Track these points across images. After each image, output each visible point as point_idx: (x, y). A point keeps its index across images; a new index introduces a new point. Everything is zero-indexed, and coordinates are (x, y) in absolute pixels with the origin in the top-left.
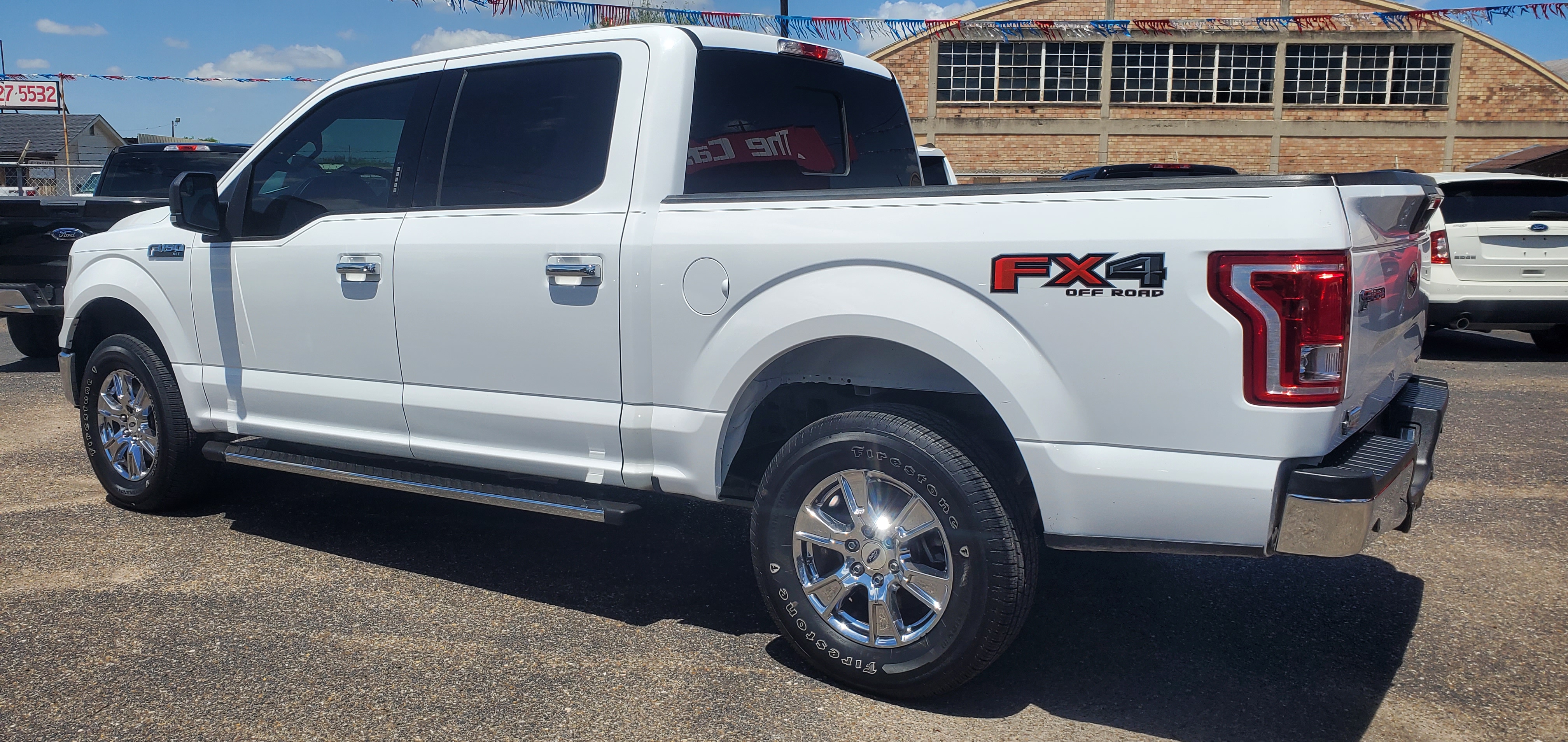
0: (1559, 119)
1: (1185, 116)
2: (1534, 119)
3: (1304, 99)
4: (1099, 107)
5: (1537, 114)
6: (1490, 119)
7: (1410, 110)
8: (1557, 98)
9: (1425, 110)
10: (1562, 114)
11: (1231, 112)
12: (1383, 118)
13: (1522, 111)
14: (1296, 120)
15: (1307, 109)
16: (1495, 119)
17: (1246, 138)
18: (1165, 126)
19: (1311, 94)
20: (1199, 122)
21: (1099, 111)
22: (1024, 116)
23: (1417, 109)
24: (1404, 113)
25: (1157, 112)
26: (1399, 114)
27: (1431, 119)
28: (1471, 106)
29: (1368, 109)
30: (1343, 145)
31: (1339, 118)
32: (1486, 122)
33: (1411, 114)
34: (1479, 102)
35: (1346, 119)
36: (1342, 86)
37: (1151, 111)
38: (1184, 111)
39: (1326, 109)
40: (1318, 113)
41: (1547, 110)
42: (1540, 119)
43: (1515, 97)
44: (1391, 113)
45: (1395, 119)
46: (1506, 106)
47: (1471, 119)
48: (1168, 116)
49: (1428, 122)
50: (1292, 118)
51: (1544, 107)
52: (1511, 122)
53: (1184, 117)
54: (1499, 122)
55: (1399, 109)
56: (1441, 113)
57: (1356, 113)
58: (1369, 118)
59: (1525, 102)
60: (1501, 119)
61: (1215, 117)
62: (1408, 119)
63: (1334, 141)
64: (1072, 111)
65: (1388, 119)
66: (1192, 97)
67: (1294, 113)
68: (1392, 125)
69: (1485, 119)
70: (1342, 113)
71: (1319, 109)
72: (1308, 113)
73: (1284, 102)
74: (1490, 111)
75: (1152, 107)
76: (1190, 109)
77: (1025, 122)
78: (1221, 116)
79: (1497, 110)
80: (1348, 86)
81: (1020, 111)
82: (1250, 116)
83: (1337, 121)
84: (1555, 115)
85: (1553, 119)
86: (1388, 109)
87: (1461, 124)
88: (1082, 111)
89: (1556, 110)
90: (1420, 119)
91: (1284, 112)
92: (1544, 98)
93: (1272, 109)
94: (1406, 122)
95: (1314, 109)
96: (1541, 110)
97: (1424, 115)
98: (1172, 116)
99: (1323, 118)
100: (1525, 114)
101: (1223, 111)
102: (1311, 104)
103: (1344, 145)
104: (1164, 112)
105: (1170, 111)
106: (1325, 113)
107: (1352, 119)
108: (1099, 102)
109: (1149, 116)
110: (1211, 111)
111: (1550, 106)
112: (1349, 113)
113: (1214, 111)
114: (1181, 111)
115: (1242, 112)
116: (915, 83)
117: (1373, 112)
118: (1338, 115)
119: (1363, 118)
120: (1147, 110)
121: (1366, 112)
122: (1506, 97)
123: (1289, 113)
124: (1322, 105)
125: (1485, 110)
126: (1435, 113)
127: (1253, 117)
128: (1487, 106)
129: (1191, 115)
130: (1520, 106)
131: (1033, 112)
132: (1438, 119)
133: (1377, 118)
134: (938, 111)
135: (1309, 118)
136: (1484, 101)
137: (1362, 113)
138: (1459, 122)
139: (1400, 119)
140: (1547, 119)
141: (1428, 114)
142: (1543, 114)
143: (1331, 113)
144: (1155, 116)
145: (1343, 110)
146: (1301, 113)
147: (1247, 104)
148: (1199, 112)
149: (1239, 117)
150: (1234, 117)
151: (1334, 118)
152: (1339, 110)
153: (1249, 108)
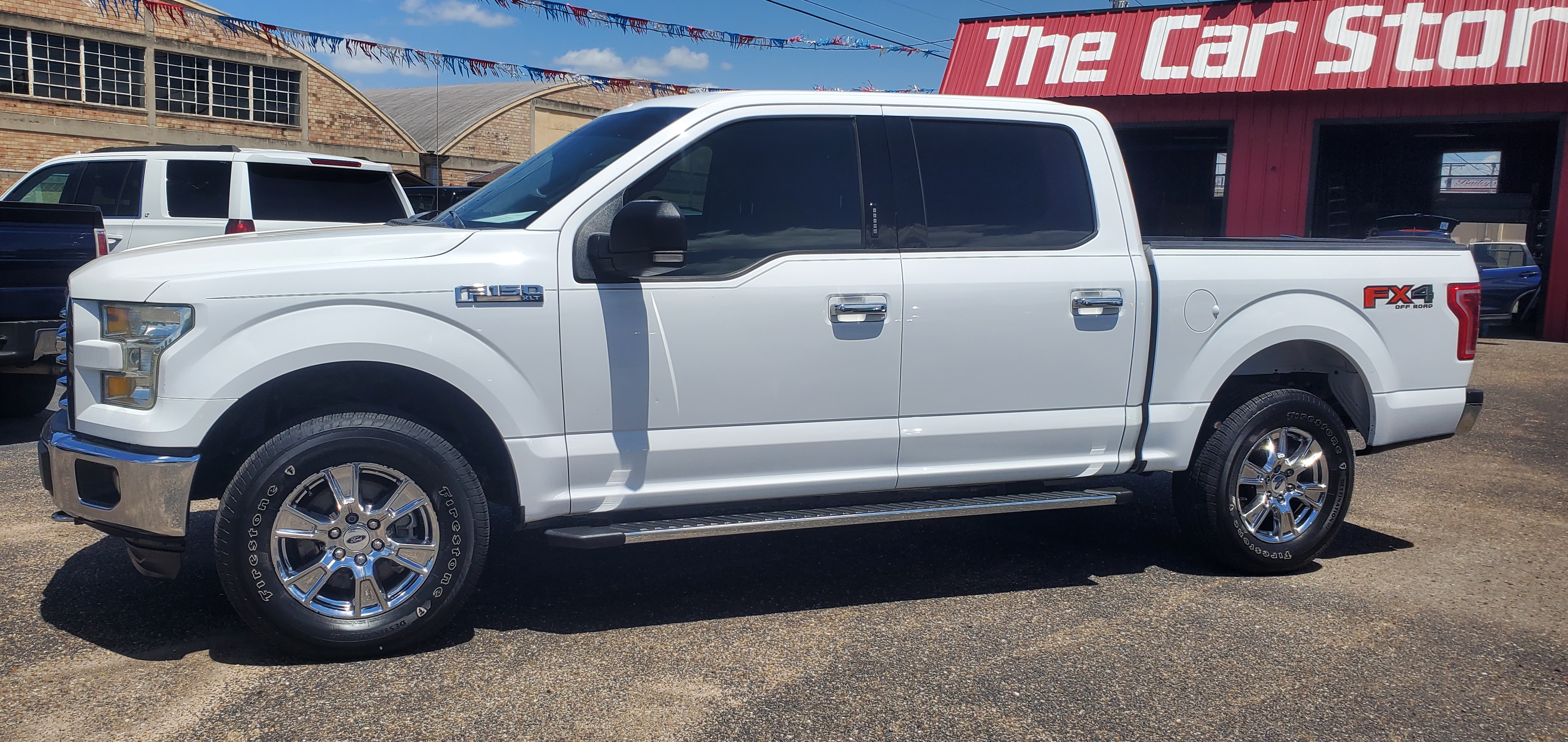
0: (383, 147)
1: (53, 113)
2: (366, 145)
3: (176, 107)
5: (368, 141)
6: (334, 142)
7: (271, 128)
8: (381, 129)
9: (284, 129)
10: (385, 143)
11: (104, 113)
12: (249, 134)
13: (357, 137)
14: (171, 128)
15: (180, 117)
16: (338, 142)
17: (122, 142)
18: (30, 121)
19: (183, 103)
20: (69, 120)
23: (276, 128)
24: (267, 130)
25: (19, 105)
26: (262, 131)
27: (289, 138)
28: (318, 129)
29: (235, 124)
31: (211, 130)
32: (331, 144)
33: (272, 131)
34: (325, 126)
35: (217, 131)
36: (211, 98)
37: (12, 103)
38: (51, 107)
39: (198, 119)
40: (191, 122)
41: (375, 138)
42: (370, 146)
43: (351, 125)
44: (256, 130)
45: (259, 135)
46: (345, 132)
47: (320, 141)
48: (33, 111)
49: (286, 140)
50: (167, 125)
51: (372, 135)
52: (349, 146)
53: (51, 113)
54: (341, 146)
55: (262, 126)
56: (296, 133)
57: (225, 126)
58: (238, 132)
59: (358, 130)
60: (342, 143)
61: (87, 117)
62: (270, 136)
65: (253, 134)
66: (58, 93)
67: (168, 121)
68: (258, 140)
69: (330, 142)
70: (213, 125)
71: (192, 119)
72: (181, 122)
73: (157, 109)
74: (334, 135)
75: (13, 99)
76: (58, 105)
78: (92, 117)
79: (339, 135)
80: (216, 99)
82: (124, 119)
83: (209, 132)
84: (381, 143)
85: (379, 147)
86: (253, 126)
87: (312, 145)
89: (381, 139)
90: (280, 137)
91: (158, 119)
92: (372, 128)
93: (146, 114)
94: (269, 139)
95: (186, 118)
96: (370, 138)
97: (282, 134)
98: (38, 111)
99: (195, 128)
100: (359, 140)
101: (95, 112)
102: (183, 113)
104: (28, 106)
105: (35, 105)
106: (197, 124)
107: (223, 131)
109: (11, 109)
110: (81, 110)
111: (377, 136)
112: (219, 126)
113: (84, 111)
114: (47, 107)
115: (115, 114)
117: (240, 127)
118: (209, 127)
119: (232, 132)
120: (7, 102)
121: (235, 126)
122: (344, 124)
123: (162, 120)
124: (194, 115)
125: (330, 134)
126: (292, 133)
127: (126, 120)
128: (331, 130)
129: (60, 112)
130: (355, 133)
132: (294, 138)
133: (244, 133)
135: (183, 127)
136: (328, 125)
137: (231, 127)
138: (311, 142)
139: (264, 135)
140: (375, 146)
141: (286, 133)
142: (372, 142)
143: (203, 124)
144: (16, 109)
145: (213, 122)
146: (174, 121)
147: (119, 106)
148: (69, 110)
149: (112, 119)
150: (108, 119)
151: (205, 129)
152: (209, 121)
153: (122, 111)
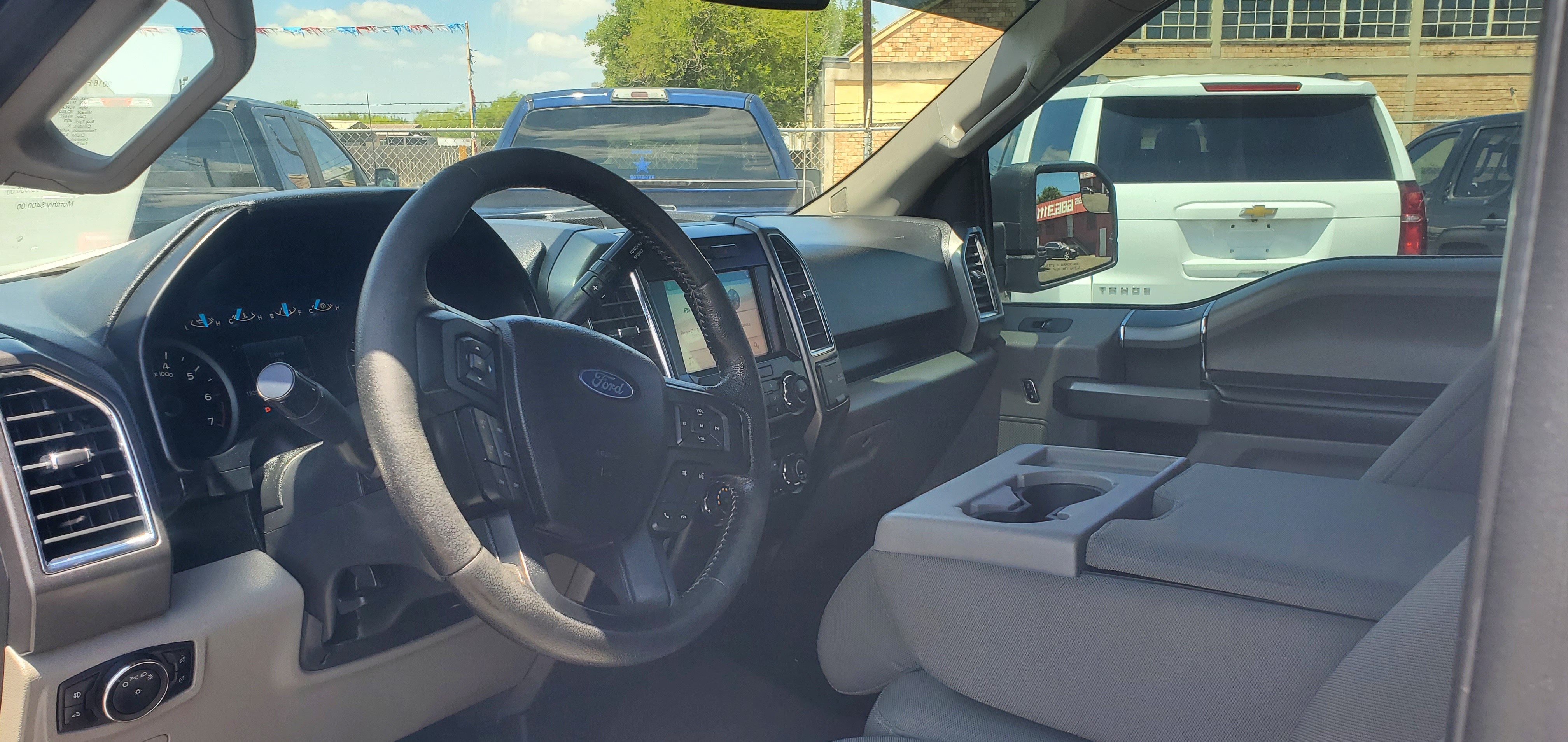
1: (1308, 54)
3: (1446, 31)
4: (1209, 45)
11: (1360, 48)
14: (1436, 56)
15: (1449, 42)
17: (1378, 78)
18: (1284, 66)
19: (1454, 26)
20: (1323, 60)
21: (1208, 49)
22: (1124, 56)
25: (1275, 49)
29: (1520, 42)
30: (1489, 83)
31: (1486, 53)
35: (1494, 53)
36: (1491, 15)
37: (1269, 49)
38: (1306, 48)
39: (1471, 42)
40: (1462, 47)
48: (1287, 55)
50: (1432, 54)
53: (1306, 55)
57: (1505, 46)
58: (1521, 52)
61: (1342, 54)
63: (1479, 79)
64: (1178, 49)
66: (1315, 32)
67: (1434, 48)
70: (1489, 47)
71: (1463, 43)
72: (1450, 48)
73: (1421, 36)
75: (1269, 44)
76: (1314, 45)
77: (1125, 62)
78: (1348, 53)
80: (1498, 15)
81: (1119, 51)
82: (1383, 51)
83: (1484, 56)
88: (1190, 49)
91: (1422, 47)
93: (1408, 43)
95: (1457, 42)
98: (1293, 54)
99: (1465, 53)
101: (1351, 47)
102: (1453, 37)
103: (1492, 84)
104: (1283, 49)
105: (1290, 48)
106: (1470, 47)
107: (1502, 53)
108: (1209, 40)
109: (1266, 55)
110: (1338, 48)
112: (1497, 47)
113: (1340, 48)
114: (1303, 48)
115: (1373, 48)
116: (1001, 20)
117: (1525, 46)
118: (1484, 49)
119: (1514, 52)
120: (1264, 48)
121: (1518, 45)
123: (1427, 48)
124: (1467, 37)
127: (1385, 53)
129: (1314, 52)
131: (1135, 51)
133: (1530, 52)
135: (1451, 53)
137: (1513, 46)
143: (1476, 47)
144: (1272, 55)
145: (1490, 43)
146: (1441, 48)
147: (1379, 39)
148: (1324, 49)
149: (1370, 53)
150: (1364, 54)
151: (1479, 53)
152: (1486, 43)
153: (1381, 44)
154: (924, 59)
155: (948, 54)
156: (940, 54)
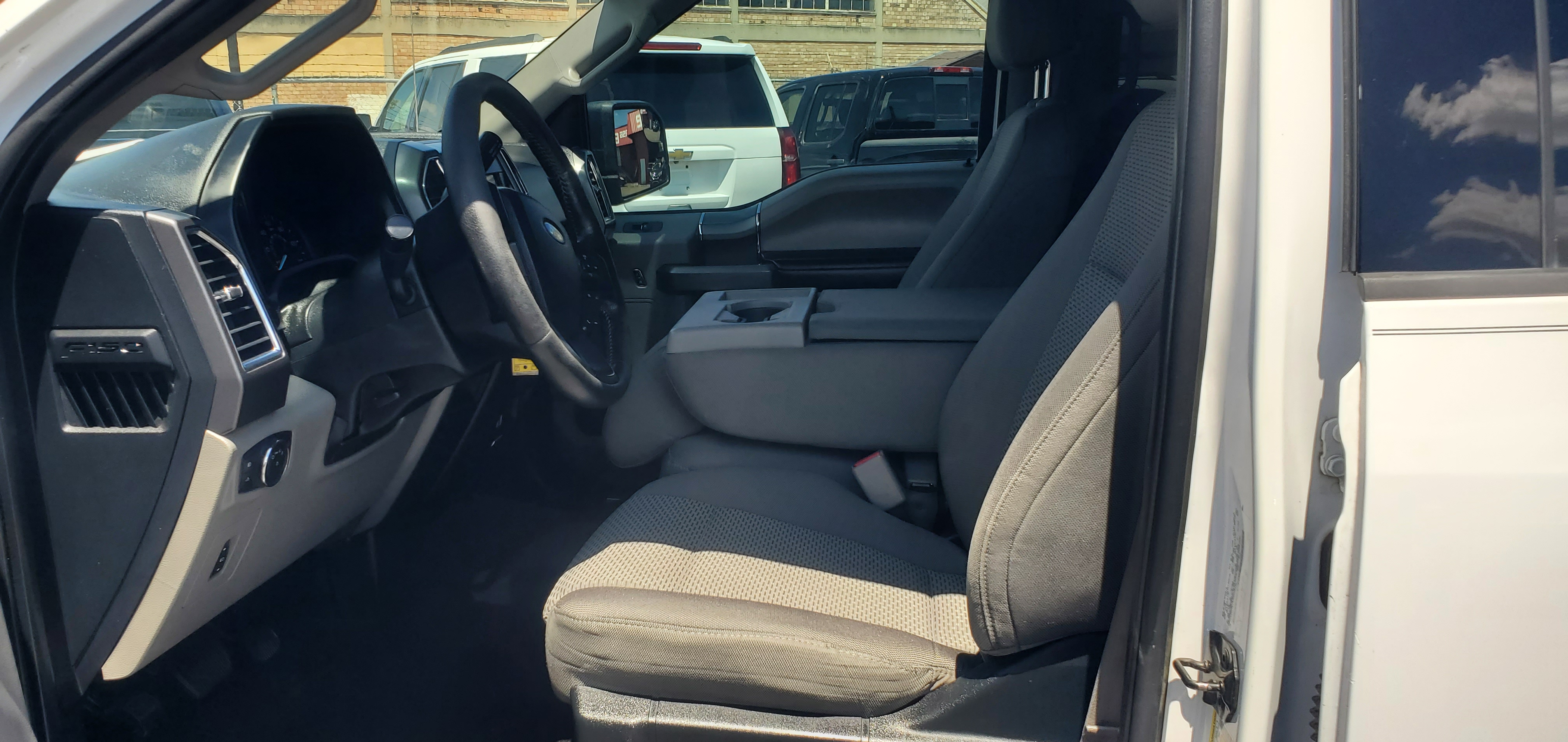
0: (960, 27)
2: (941, 26)
4: (567, 9)
5: (944, 22)
6: (908, 25)
7: (846, 15)
8: (958, 8)
9: (858, 16)
10: (961, 23)
12: (824, 23)
13: (932, 18)
14: (752, 24)
15: (760, 12)
16: (912, 26)
21: (566, 12)
22: (488, 15)
23: (851, 15)
24: (841, 19)
26: (837, 20)
27: (863, 25)
28: (893, 13)
29: (812, 14)
30: (793, 48)
31: (789, 23)
32: (906, 28)
33: (847, 19)
34: (900, 9)
35: (794, 23)
39: (776, 13)
40: (770, 17)
41: (951, 18)
42: (946, 26)
43: (926, 6)
44: (832, 19)
45: (834, 24)
46: (920, 14)
47: (894, 25)
49: (861, 27)
50: (747, 22)
51: (948, 15)
52: (924, 28)
54: (915, 29)
55: (838, 14)
56: (870, 19)
57: (802, 18)
58: (813, 23)
59: (933, 11)
60: (917, 26)
62: (844, 24)
63: (785, 45)
64: (538, 11)
65: (829, 24)
67: (749, 16)
68: (832, 30)
69: (904, 25)
70: (790, 18)
72: (761, 17)
73: (739, 6)
74: (908, 18)
77: (491, 22)
79: (914, 18)
81: (483, 10)
83: (787, 25)
84: (957, 23)
85: (955, 27)
86: (828, 15)
87: (886, 30)
88: (550, 12)
89: (957, 18)
90: (854, 24)
91: (740, 15)
92: (948, 7)
93: (729, 12)
94: (844, 27)
95: (766, 12)
96: (946, 18)
97: (857, 21)
99: (774, 22)
100: (935, 22)
102: (763, 8)
103: (795, 50)
106: (776, 17)
107: (799, 23)
108: (566, 4)
111: (953, 15)
112: (796, 18)
115: (702, 14)
117: (816, 17)
118: (787, 20)
119: (808, 23)
121: (810, 16)
122: (920, 5)
123: (744, 16)
124: (773, 8)
125: (904, 17)
126: (866, 19)
127: (712, 20)
128: (906, 13)
130: (930, 14)
131: (498, 11)
132: (868, 25)
133: (820, 23)
134: (393, 7)
135: (762, 22)
136: (903, 8)
137: (807, 18)
138: (886, 28)
139: (839, 24)
140: (951, 26)
141: (860, 20)
142: (948, 22)
143: (781, 18)
145: (791, 14)
146: (755, 17)
147: (705, 7)
149: (700, 19)
150: (695, 20)
151: (783, 22)
152: (787, 14)
153: (708, 11)
154: (286, 12)
155: (312, 8)
156: (302, 7)
